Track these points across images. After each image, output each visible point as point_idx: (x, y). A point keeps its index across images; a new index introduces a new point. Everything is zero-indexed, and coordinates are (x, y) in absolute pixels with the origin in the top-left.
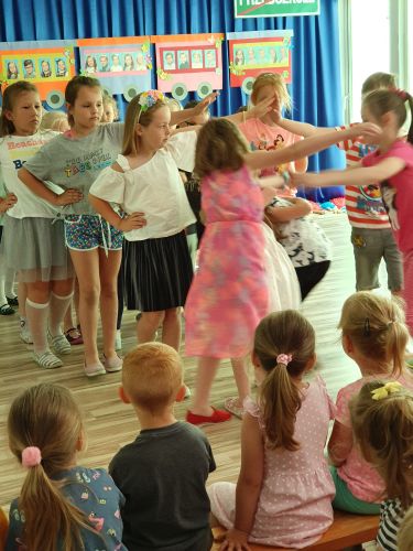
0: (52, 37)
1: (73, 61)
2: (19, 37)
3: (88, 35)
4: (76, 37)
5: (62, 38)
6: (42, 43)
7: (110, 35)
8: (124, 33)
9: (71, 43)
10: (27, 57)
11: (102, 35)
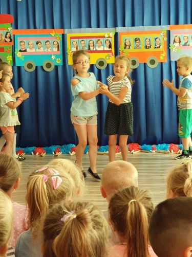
0: (153, 24)
1: (166, 39)
4: (169, 24)
6: (147, 28)
9: (165, 28)
10: (137, 36)
11: (186, 23)
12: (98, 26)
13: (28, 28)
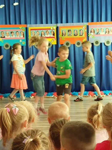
0: (79, 21)
1: (86, 30)
2: (67, 22)
3: (92, 21)
4: (88, 22)
5: (83, 22)
6: (75, 24)
7: (101, 21)
8: (106, 20)
9: (85, 24)
10: (69, 29)
11: (98, 21)
12: (47, 23)
13: (6, 24)
